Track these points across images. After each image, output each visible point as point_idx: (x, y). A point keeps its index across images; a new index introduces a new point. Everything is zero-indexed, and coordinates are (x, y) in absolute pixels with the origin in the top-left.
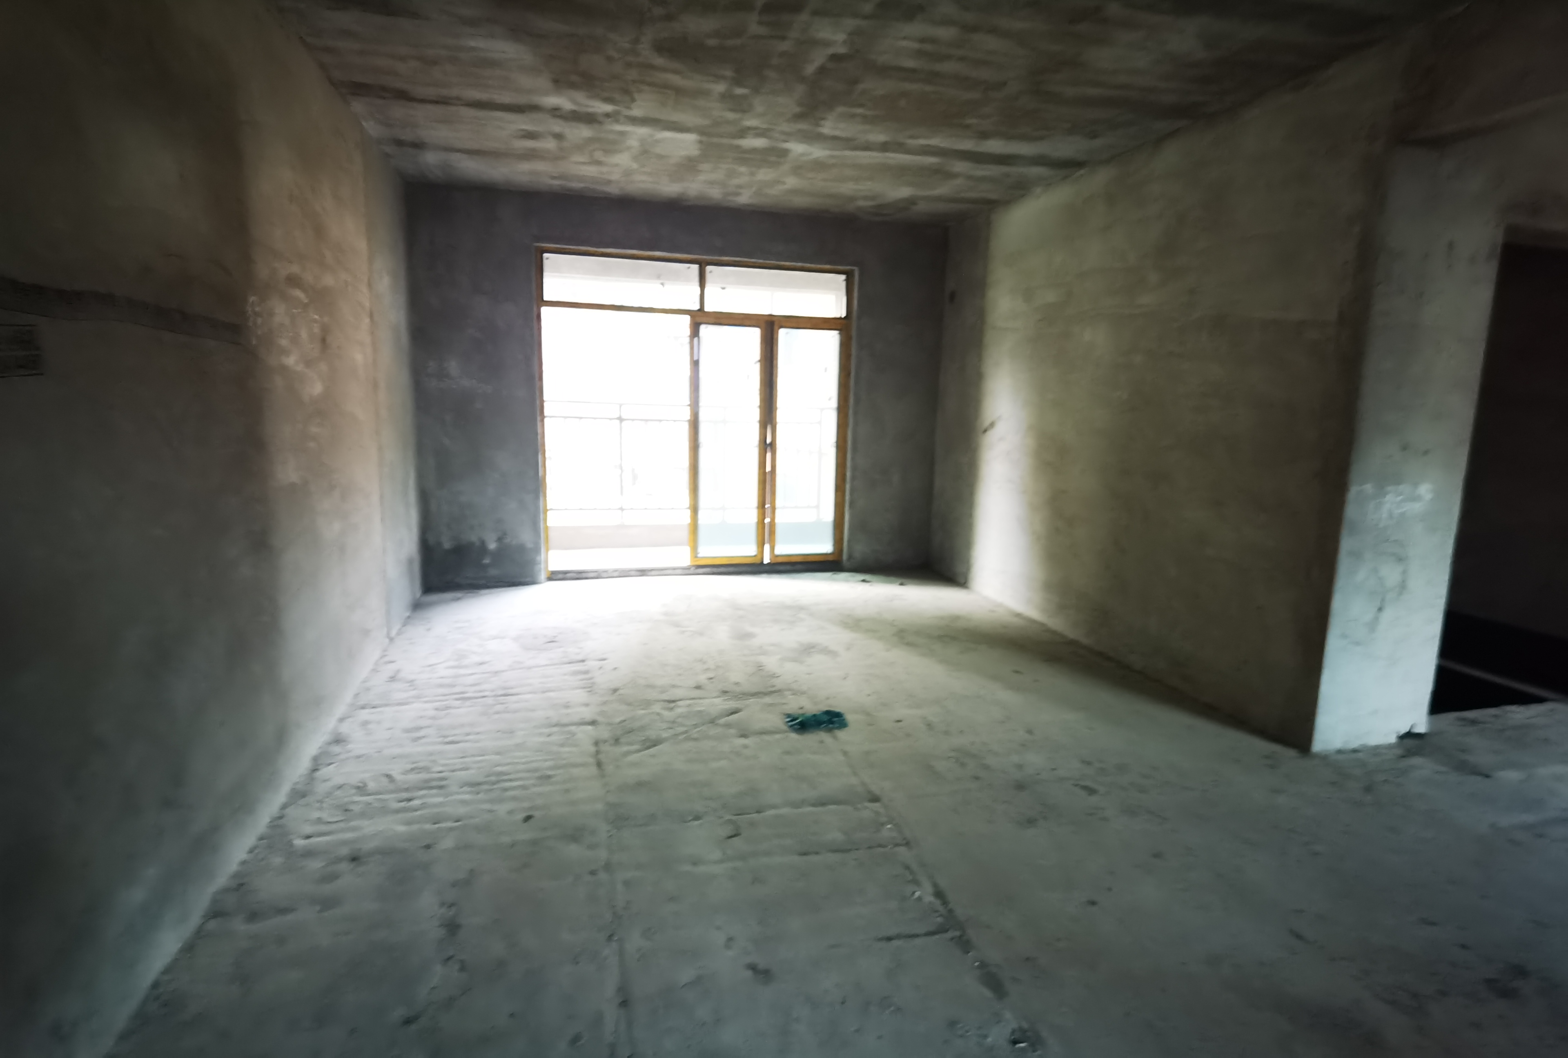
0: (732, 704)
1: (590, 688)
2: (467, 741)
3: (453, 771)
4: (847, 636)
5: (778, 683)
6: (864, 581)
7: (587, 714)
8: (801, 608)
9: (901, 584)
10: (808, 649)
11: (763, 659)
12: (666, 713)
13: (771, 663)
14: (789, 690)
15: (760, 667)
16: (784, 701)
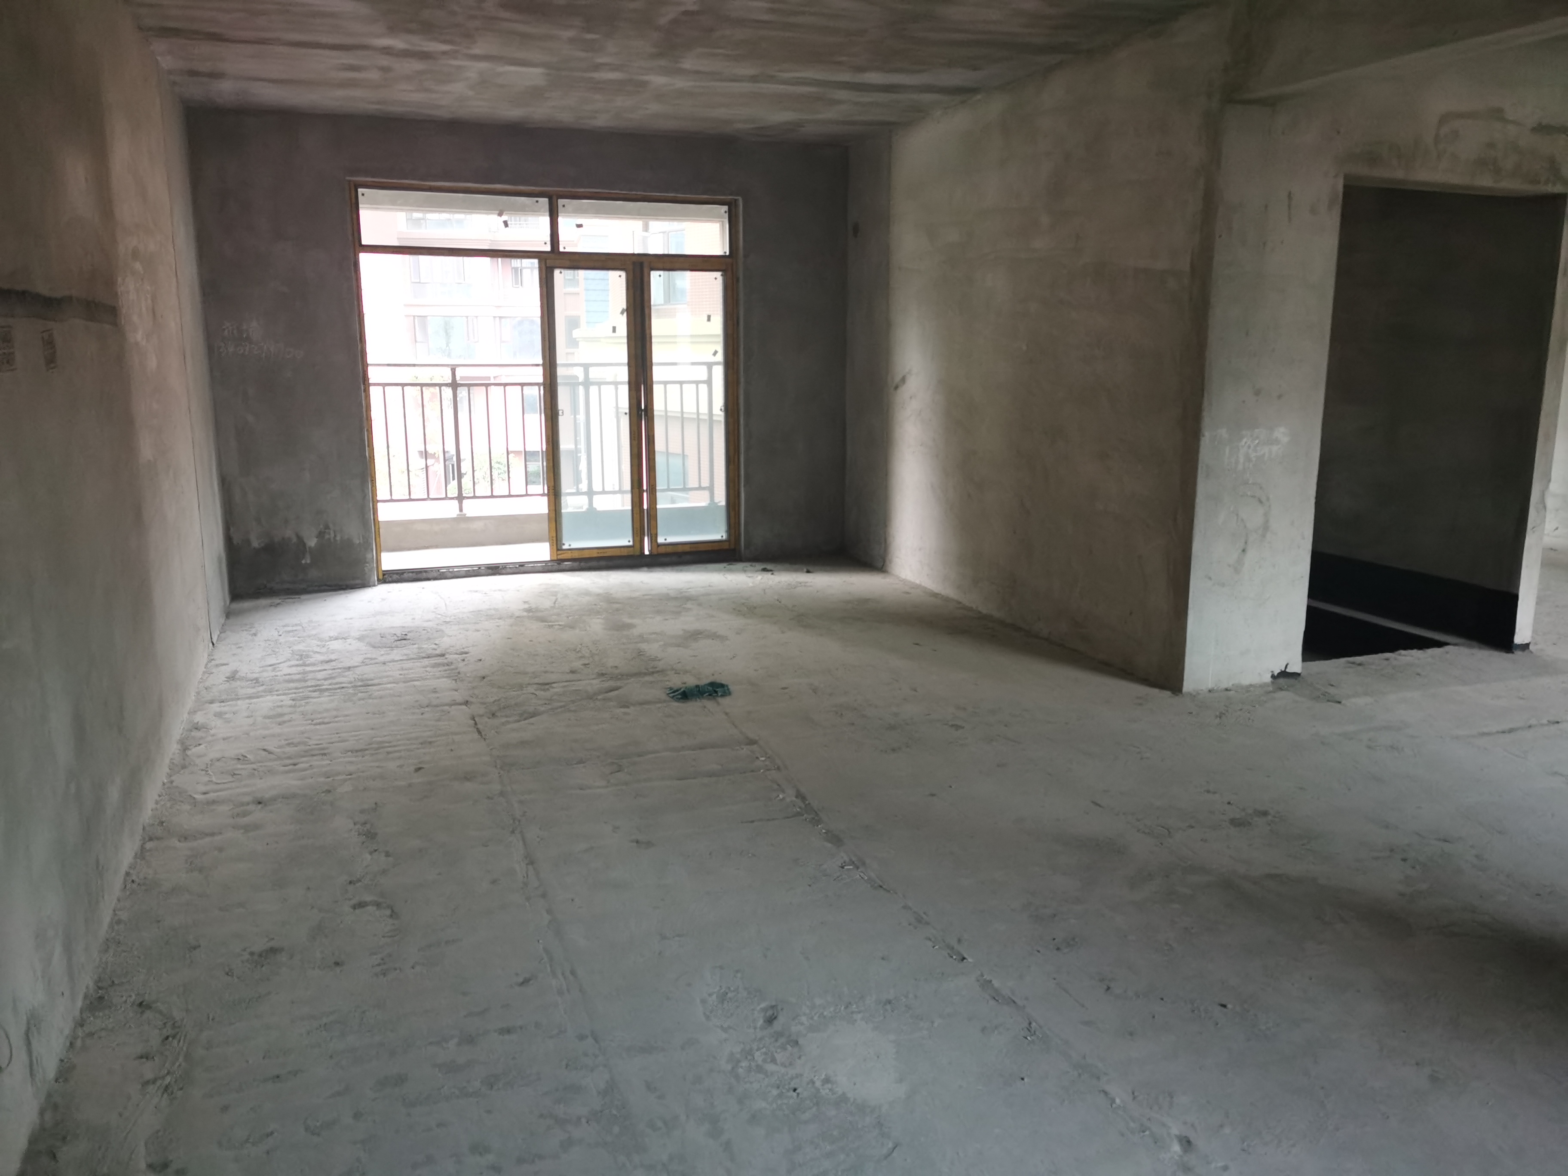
0: (611, 684)
1: (456, 676)
2: (336, 722)
3: (332, 743)
4: (738, 622)
5: (660, 665)
6: (765, 570)
7: (458, 697)
8: (688, 599)
9: (808, 572)
10: (695, 635)
11: (644, 646)
12: (540, 693)
13: (652, 649)
14: (673, 669)
15: (640, 653)
16: (666, 679)
